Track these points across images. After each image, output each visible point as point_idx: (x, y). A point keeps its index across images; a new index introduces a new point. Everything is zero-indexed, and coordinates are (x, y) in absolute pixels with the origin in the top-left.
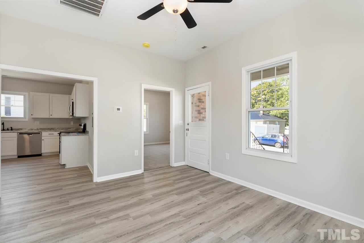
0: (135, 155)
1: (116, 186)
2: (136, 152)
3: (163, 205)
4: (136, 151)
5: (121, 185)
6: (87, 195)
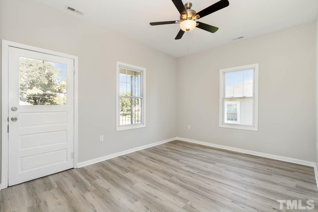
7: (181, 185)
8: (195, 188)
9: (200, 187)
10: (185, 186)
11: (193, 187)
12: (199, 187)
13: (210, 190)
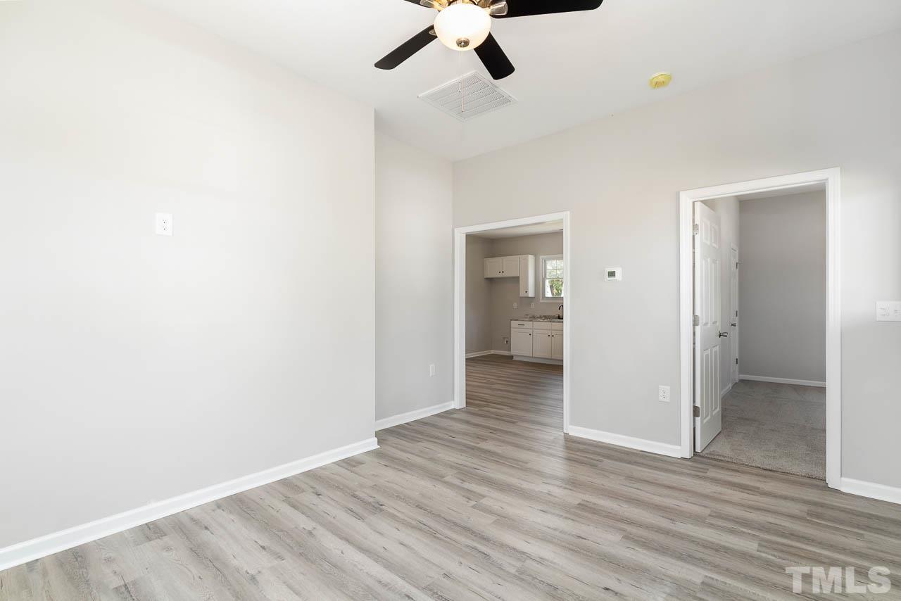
0: (661, 398)
1: (578, 453)
2: (665, 391)
3: (549, 528)
4: (661, 387)
5: (586, 457)
6: (513, 443)
7: (485, 539)
8: (449, 533)
9: (433, 535)
10: (475, 538)
11: (454, 536)
12: (437, 535)
13: (414, 527)
